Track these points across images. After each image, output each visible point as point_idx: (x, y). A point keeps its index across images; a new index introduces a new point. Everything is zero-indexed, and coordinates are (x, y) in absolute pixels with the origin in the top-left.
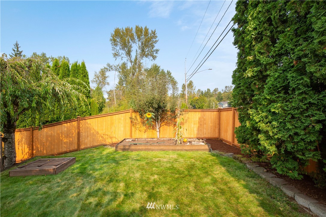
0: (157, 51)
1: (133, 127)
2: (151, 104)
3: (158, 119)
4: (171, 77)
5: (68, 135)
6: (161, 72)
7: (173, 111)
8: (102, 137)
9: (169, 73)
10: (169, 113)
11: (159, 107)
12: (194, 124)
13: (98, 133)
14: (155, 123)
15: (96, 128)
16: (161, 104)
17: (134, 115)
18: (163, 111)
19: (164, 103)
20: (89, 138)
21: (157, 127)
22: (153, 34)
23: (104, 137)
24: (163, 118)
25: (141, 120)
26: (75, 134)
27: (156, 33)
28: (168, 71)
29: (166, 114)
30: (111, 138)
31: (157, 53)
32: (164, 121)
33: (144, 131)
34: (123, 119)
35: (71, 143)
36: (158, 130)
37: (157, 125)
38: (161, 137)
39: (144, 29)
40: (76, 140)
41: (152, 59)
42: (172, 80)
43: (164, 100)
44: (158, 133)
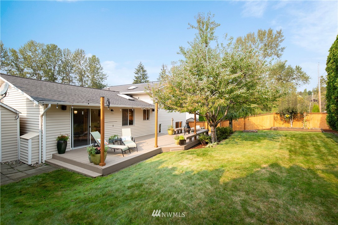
0: (283, 49)
1: (275, 122)
2: (288, 110)
3: (292, 118)
4: (301, 73)
5: (239, 124)
6: (287, 68)
7: (302, 114)
8: (257, 126)
9: (298, 68)
10: (299, 115)
11: (293, 112)
12: (318, 121)
13: (255, 124)
14: (290, 119)
15: (254, 122)
16: (294, 110)
17: (276, 115)
18: (295, 114)
19: (295, 110)
20: (250, 126)
21: (291, 122)
22: (278, 35)
23: (258, 126)
24: (295, 117)
25: (280, 118)
26: (243, 124)
27: (281, 33)
28: (296, 67)
29: (297, 115)
30: (262, 127)
31: (282, 51)
32: (295, 119)
33: (282, 124)
34: (269, 117)
35: (241, 128)
36: (292, 124)
37: (291, 121)
38: (293, 127)
39: (267, 32)
40: (243, 127)
41: (277, 57)
42: (303, 76)
43: (296, 108)
44: (292, 125)
